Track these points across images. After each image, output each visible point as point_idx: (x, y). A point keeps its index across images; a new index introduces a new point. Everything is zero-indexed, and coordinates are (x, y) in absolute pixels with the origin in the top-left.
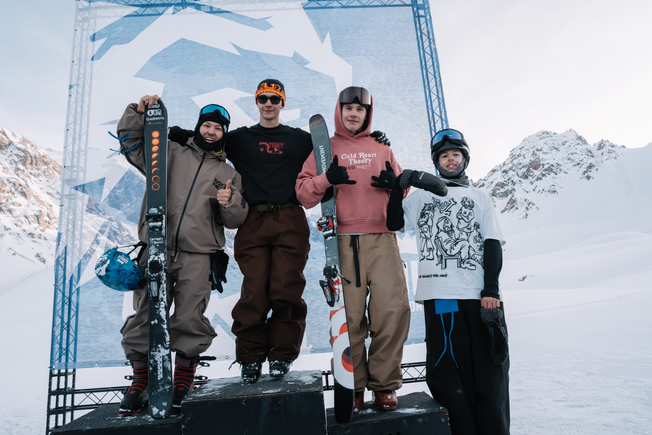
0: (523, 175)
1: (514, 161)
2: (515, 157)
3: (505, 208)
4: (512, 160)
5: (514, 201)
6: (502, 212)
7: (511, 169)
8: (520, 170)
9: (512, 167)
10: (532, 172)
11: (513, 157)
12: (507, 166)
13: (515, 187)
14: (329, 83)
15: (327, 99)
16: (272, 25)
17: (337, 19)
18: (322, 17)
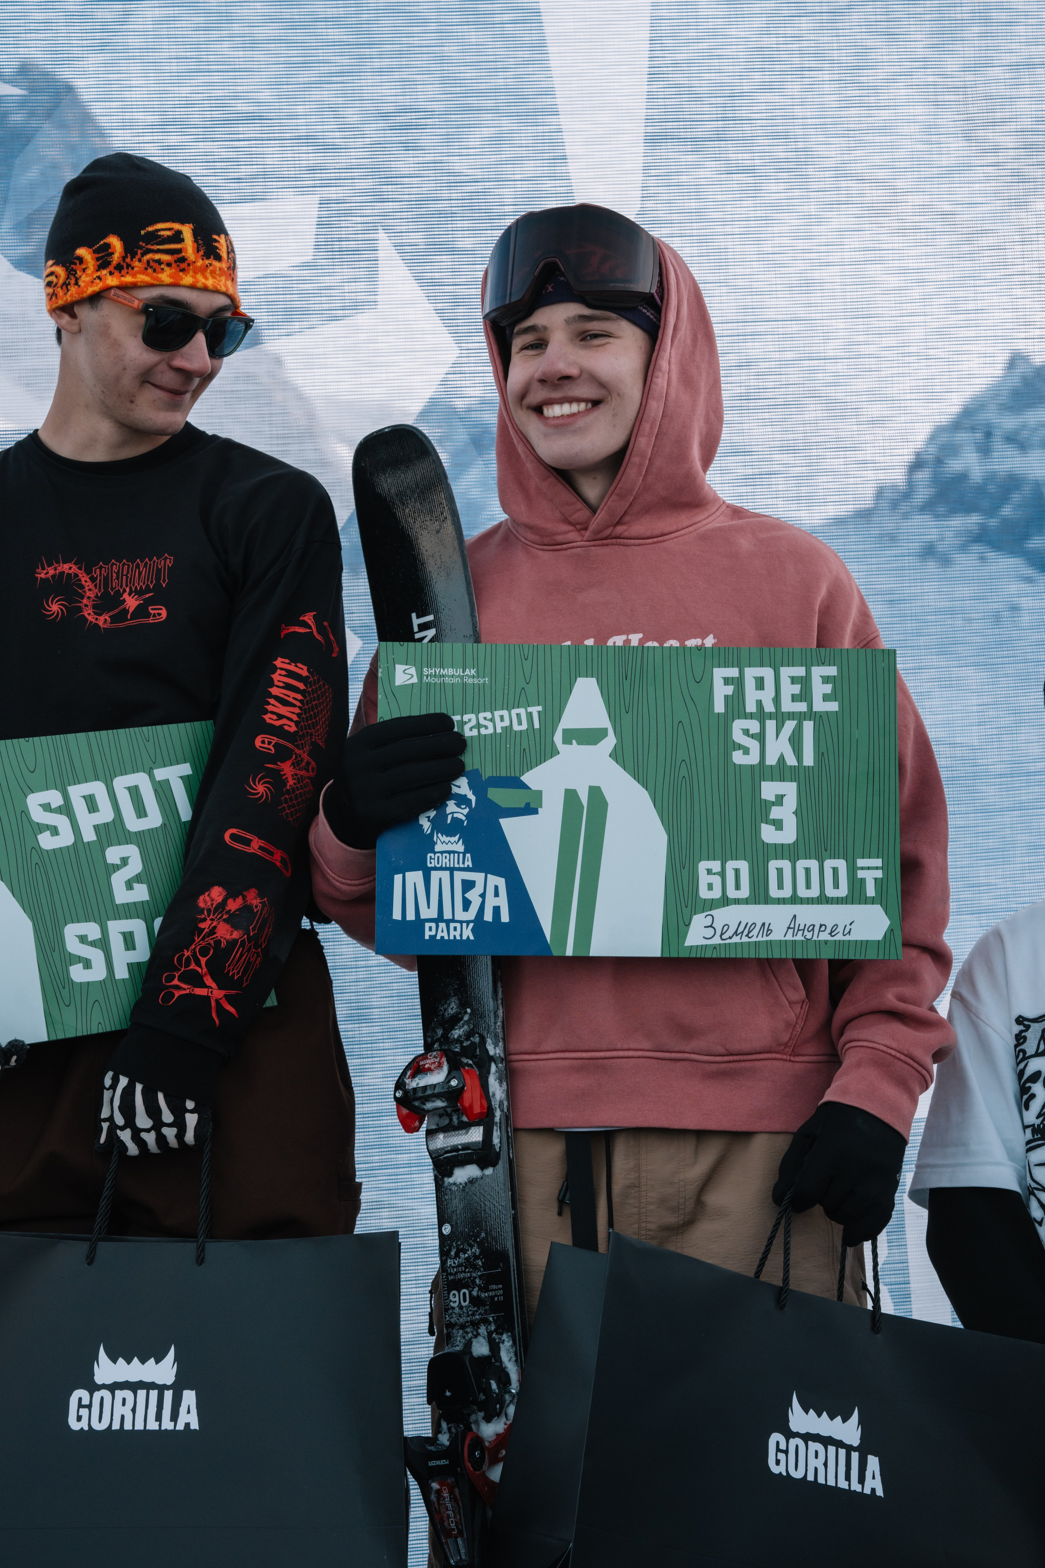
14: (506, 17)
15: (486, 132)
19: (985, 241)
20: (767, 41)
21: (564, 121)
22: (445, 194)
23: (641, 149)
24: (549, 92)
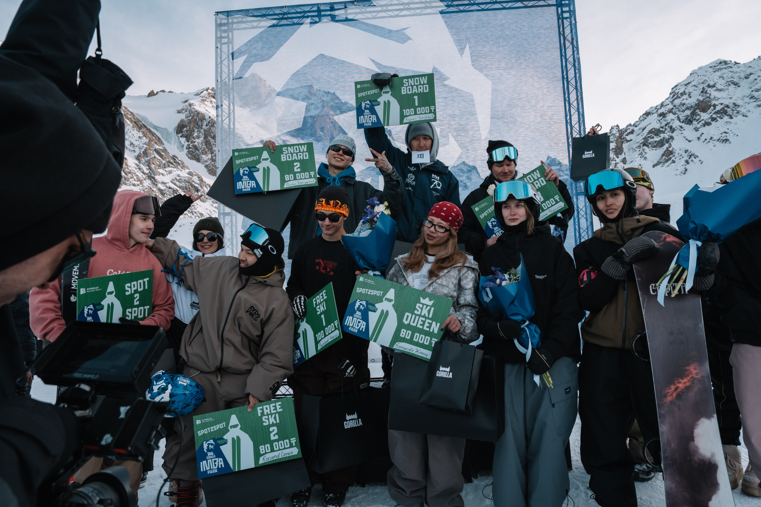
0: (686, 119)
1: (675, 101)
2: (678, 96)
3: (658, 162)
4: (673, 100)
5: (671, 153)
6: (654, 166)
7: (670, 111)
8: (682, 113)
9: (673, 109)
10: (699, 115)
11: (675, 95)
12: (665, 107)
13: (674, 135)
14: (469, 101)
16: (410, 37)
17: (477, 28)
18: (461, 26)
19: (544, 133)
20: (509, 103)
21: (478, 116)
23: (490, 119)
24: (476, 111)
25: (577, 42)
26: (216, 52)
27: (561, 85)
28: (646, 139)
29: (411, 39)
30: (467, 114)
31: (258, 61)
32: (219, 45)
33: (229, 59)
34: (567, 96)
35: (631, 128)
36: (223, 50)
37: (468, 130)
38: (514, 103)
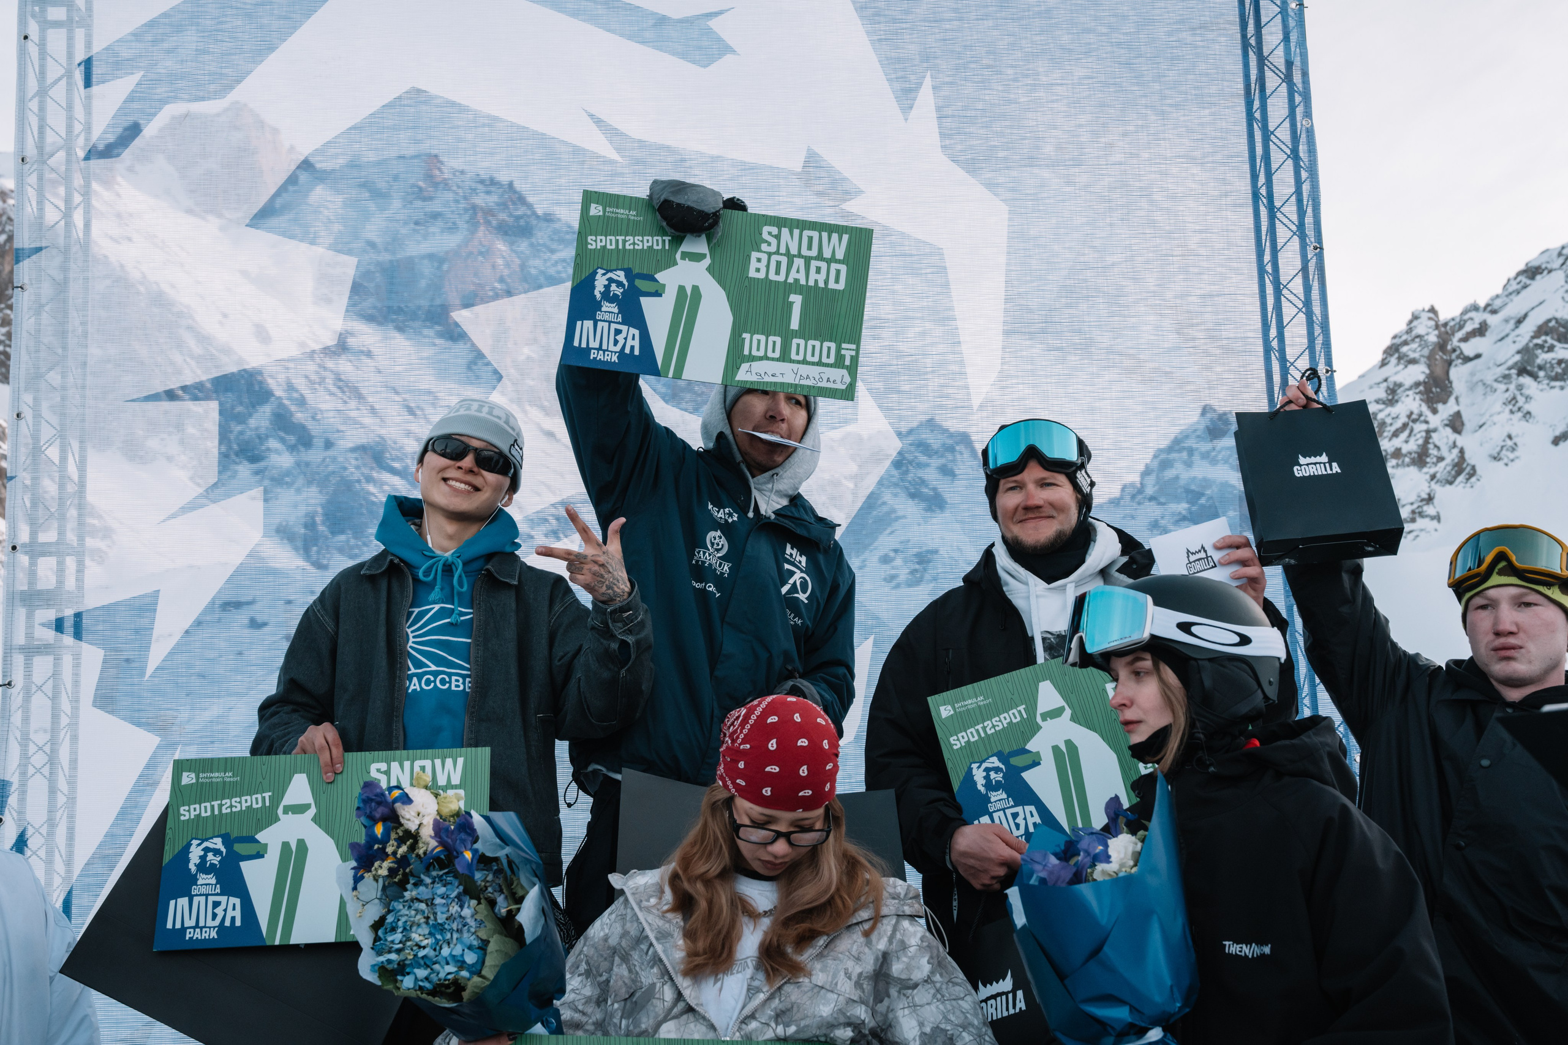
14: (928, 271)
15: (917, 330)
16: (730, 43)
17: (960, 19)
18: (907, 12)
19: (1189, 388)
20: (1068, 282)
21: (960, 323)
22: (895, 362)
23: (1001, 338)
24: (951, 309)
25: (1305, 74)
26: (22, 53)
27: (1250, 221)
28: (1527, 352)
29: (733, 51)
30: (922, 318)
31: (182, 99)
32: (33, 29)
33: (70, 85)
34: (1267, 257)
35: (1478, 318)
36: (51, 47)
37: (927, 373)
38: (1086, 281)
